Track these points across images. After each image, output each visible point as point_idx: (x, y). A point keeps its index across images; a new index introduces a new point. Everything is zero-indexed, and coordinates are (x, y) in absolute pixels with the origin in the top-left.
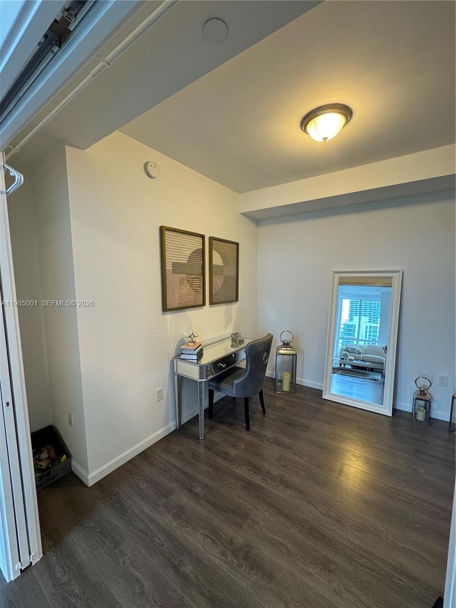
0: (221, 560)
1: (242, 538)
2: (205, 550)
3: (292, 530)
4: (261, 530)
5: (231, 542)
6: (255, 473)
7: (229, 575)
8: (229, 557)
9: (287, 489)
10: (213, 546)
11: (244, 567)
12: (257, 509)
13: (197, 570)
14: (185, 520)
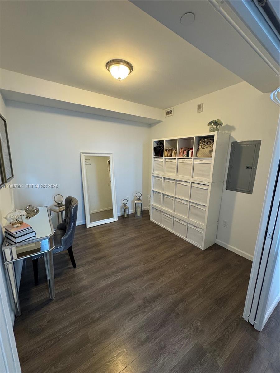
0: (145, 315)
1: (140, 300)
2: (137, 322)
3: (145, 278)
4: (139, 290)
5: (139, 306)
6: (108, 278)
7: (154, 313)
8: (146, 310)
9: (126, 270)
10: (138, 317)
11: (152, 305)
12: (129, 287)
13: (146, 331)
14: (115, 331)
